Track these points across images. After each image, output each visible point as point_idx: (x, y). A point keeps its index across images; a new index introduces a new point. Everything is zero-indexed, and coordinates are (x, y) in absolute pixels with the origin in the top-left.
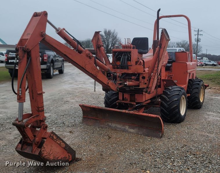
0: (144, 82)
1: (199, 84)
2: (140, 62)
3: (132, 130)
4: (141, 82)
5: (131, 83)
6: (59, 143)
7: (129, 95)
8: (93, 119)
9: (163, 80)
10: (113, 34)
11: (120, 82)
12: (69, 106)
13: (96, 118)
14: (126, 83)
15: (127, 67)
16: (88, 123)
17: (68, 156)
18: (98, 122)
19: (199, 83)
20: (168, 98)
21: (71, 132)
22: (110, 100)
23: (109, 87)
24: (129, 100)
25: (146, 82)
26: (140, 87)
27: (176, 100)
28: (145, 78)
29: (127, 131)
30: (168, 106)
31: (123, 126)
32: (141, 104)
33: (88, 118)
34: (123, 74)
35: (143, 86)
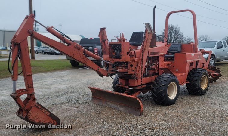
0: (132, 69)
1: (199, 73)
2: (131, 52)
3: (121, 109)
4: (129, 69)
5: (121, 70)
6: (44, 111)
7: (124, 80)
8: (98, 99)
9: (161, 69)
10: (176, 29)
11: (112, 69)
14: (117, 70)
15: (120, 57)
17: (52, 122)
19: (201, 72)
20: (157, 84)
21: (77, 107)
23: (100, 72)
24: (124, 84)
25: (134, 70)
26: (129, 73)
27: (162, 86)
28: (133, 66)
30: (156, 91)
32: (135, 88)
34: (115, 63)
35: (131, 72)
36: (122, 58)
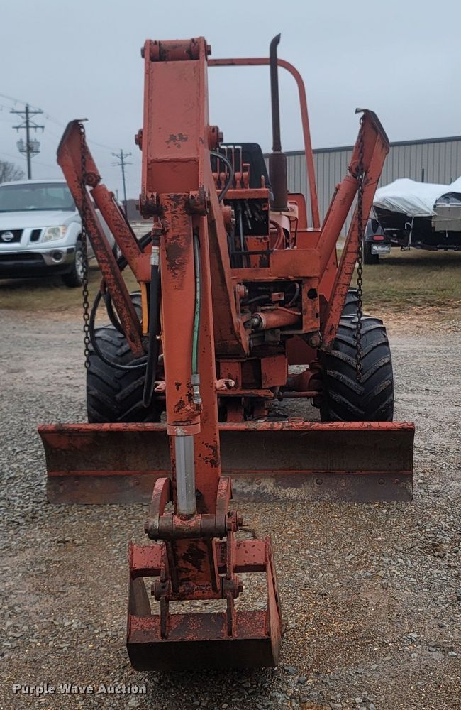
0: (314, 308)
3: (291, 492)
4: (308, 309)
7: (240, 365)
13: (121, 473)
14: (256, 320)
18: (131, 484)
22: (118, 396)
24: (240, 382)
26: (305, 330)
28: (316, 296)
30: (363, 389)
31: (251, 483)
35: (311, 323)
36: (271, 264)
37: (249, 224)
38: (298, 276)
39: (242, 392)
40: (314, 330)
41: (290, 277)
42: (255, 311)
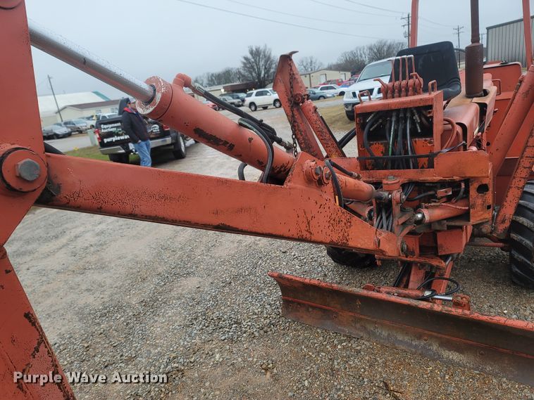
0: (484, 202)
5: (437, 213)
7: (417, 239)
10: (264, 52)
11: (403, 219)
12: (233, 242)
14: (419, 216)
16: (302, 317)
24: (417, 251)
26: (472, 220)
28: (487, 190)
29: (436, 358)
31: (419, 339)
33: (299, 304)
35: (482, 215)
36: (435, 166)
37: (418, 128)
38: (463, 176)
39: (418, 260)
40: (484, 221)
41: (455, 178)
42: (419, 206)
